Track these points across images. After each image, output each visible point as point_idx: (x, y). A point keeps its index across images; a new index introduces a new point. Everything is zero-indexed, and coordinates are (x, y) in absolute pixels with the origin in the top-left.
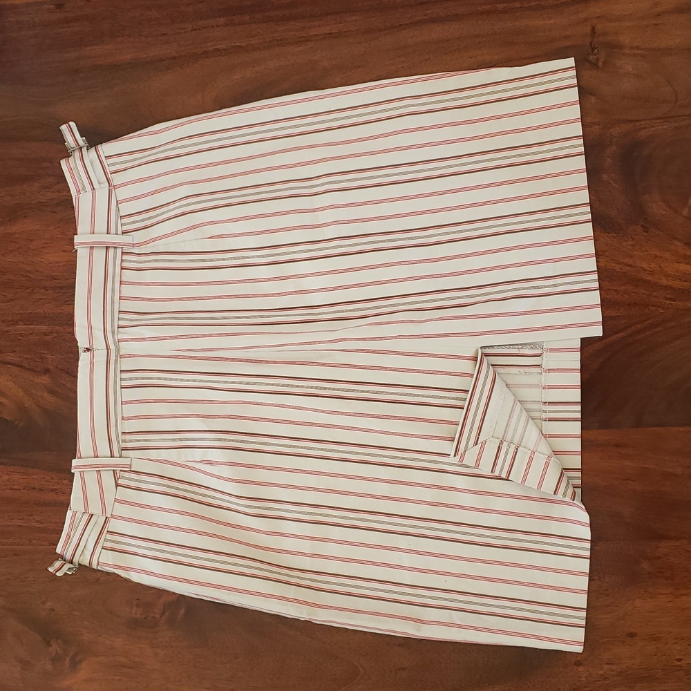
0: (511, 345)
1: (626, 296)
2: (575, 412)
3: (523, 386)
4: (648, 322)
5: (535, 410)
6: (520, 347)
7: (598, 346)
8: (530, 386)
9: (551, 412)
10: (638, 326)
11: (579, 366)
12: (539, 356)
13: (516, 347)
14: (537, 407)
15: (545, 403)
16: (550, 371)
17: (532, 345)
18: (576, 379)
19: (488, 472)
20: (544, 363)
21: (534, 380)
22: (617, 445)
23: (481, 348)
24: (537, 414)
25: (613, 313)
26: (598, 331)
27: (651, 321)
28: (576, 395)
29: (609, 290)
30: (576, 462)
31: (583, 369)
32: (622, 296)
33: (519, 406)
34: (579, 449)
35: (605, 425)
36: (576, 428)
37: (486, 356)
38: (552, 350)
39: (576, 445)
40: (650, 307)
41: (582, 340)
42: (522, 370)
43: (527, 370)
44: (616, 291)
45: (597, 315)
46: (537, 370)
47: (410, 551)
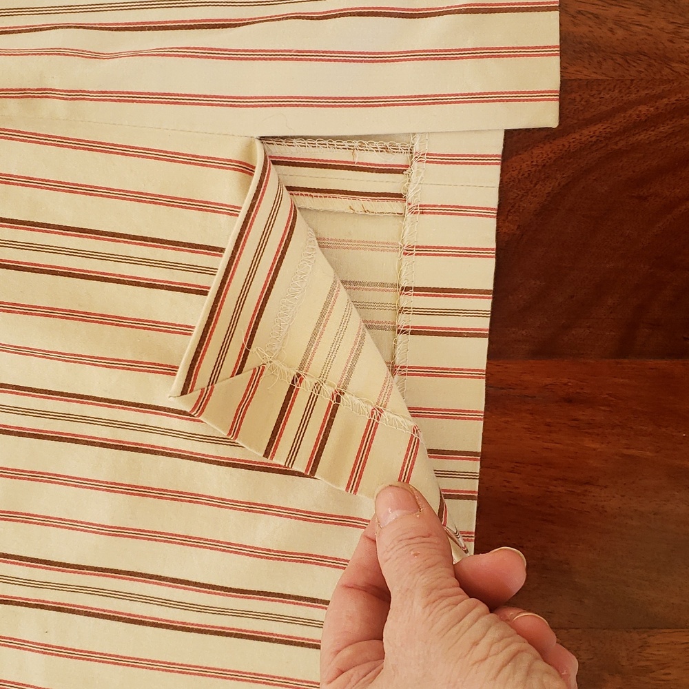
0: (335, 138)
1: (620, 33)
2: (477, 314)
3: (358, 245)
4: (665, 101)
5: (382, 306)
6: (356, 144)
7: (541, 153)
8: (374, 246)
9: (419, 312)
10: (643, 108)
11: (493, 201)
12: (400, 172)
13: (347, 145)
14: (388, 297)
15: (408, 289)
16: (423, 210)
17: (385, 142)
18: (485, 233)
19: (257, 455)
20: (411, 191)
21: (384, 230)
22: (569, 400)
23: (262, 139)
24: (386, 316)
25: (587, 73)
26: (546, 116)
27: (673, 99)
28: (483, 273)
29: (580, 12)
30: (471, 436)
31: (505, 211)
32: (611, 30)
33: (343, 294)
34: (481, 405)
35: (545, 350)
36: (476, 353)
37: (275, 163)
38: (434, 159)
39: (474, 395)
40: (674, 65)
41: (509, 134)
42: (357, 204)
43: (370, 205)
44: (596, 16)
45: (548, 74)
46: (395, 206)
47: (46, 649)
